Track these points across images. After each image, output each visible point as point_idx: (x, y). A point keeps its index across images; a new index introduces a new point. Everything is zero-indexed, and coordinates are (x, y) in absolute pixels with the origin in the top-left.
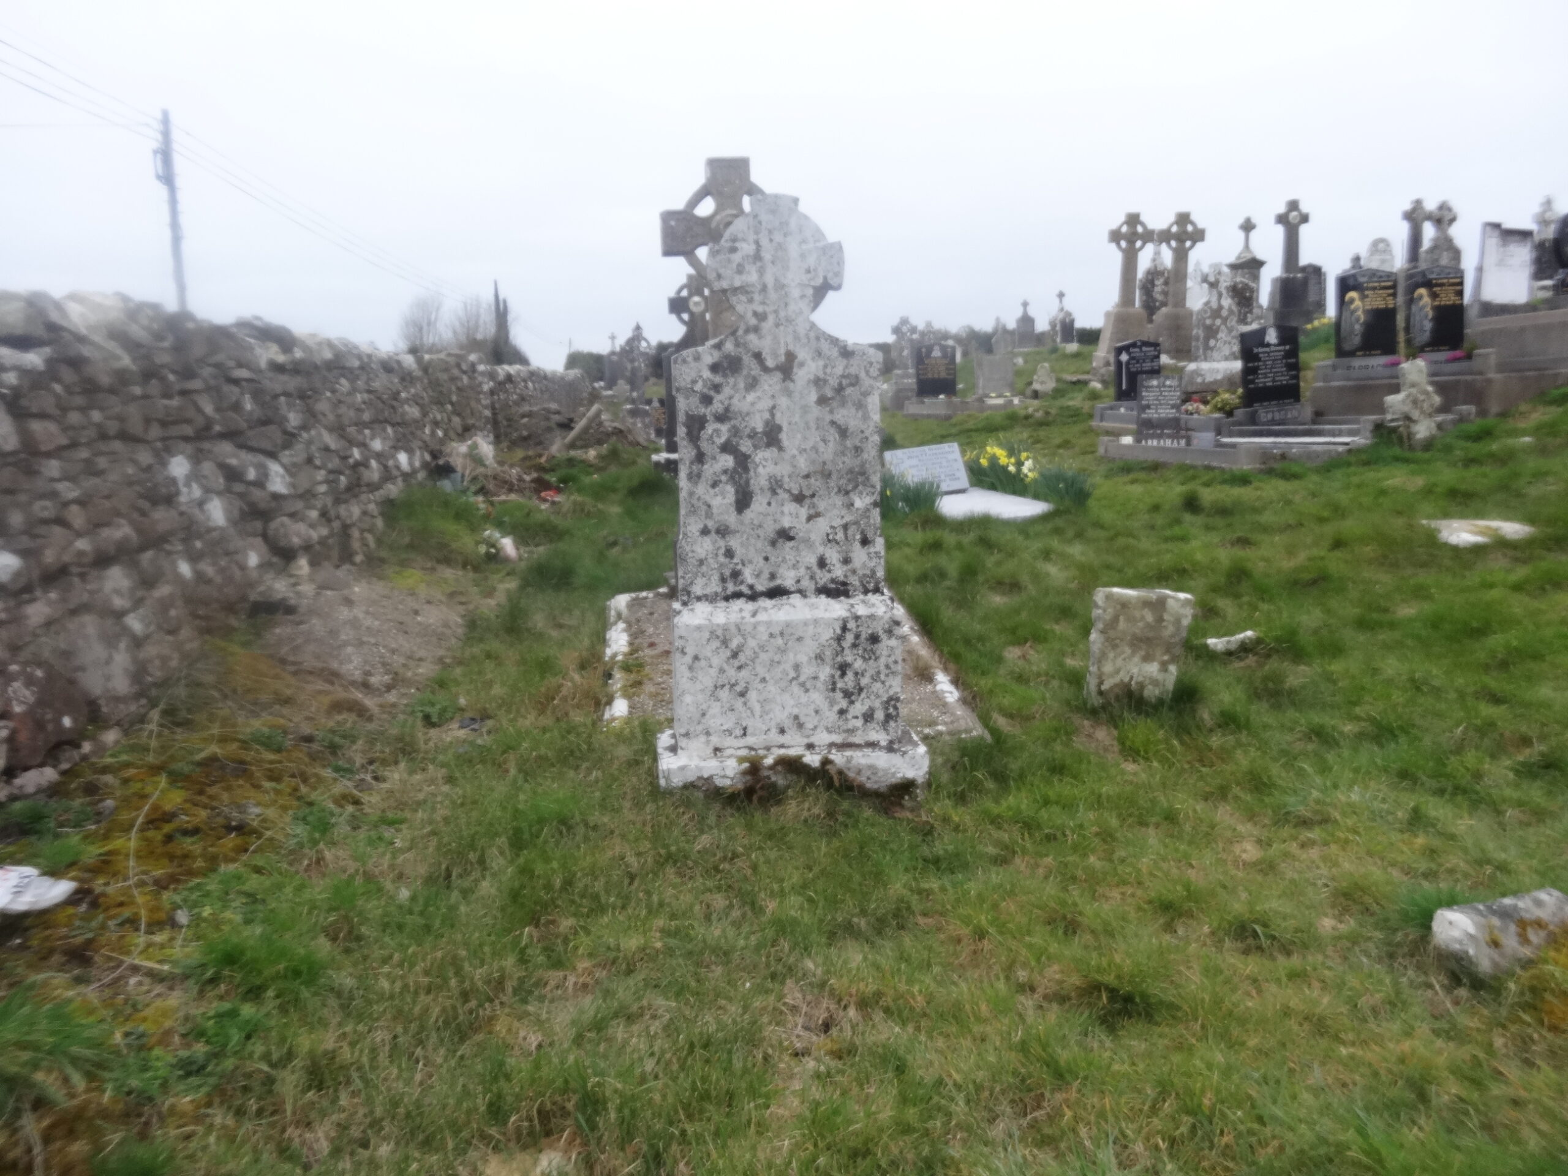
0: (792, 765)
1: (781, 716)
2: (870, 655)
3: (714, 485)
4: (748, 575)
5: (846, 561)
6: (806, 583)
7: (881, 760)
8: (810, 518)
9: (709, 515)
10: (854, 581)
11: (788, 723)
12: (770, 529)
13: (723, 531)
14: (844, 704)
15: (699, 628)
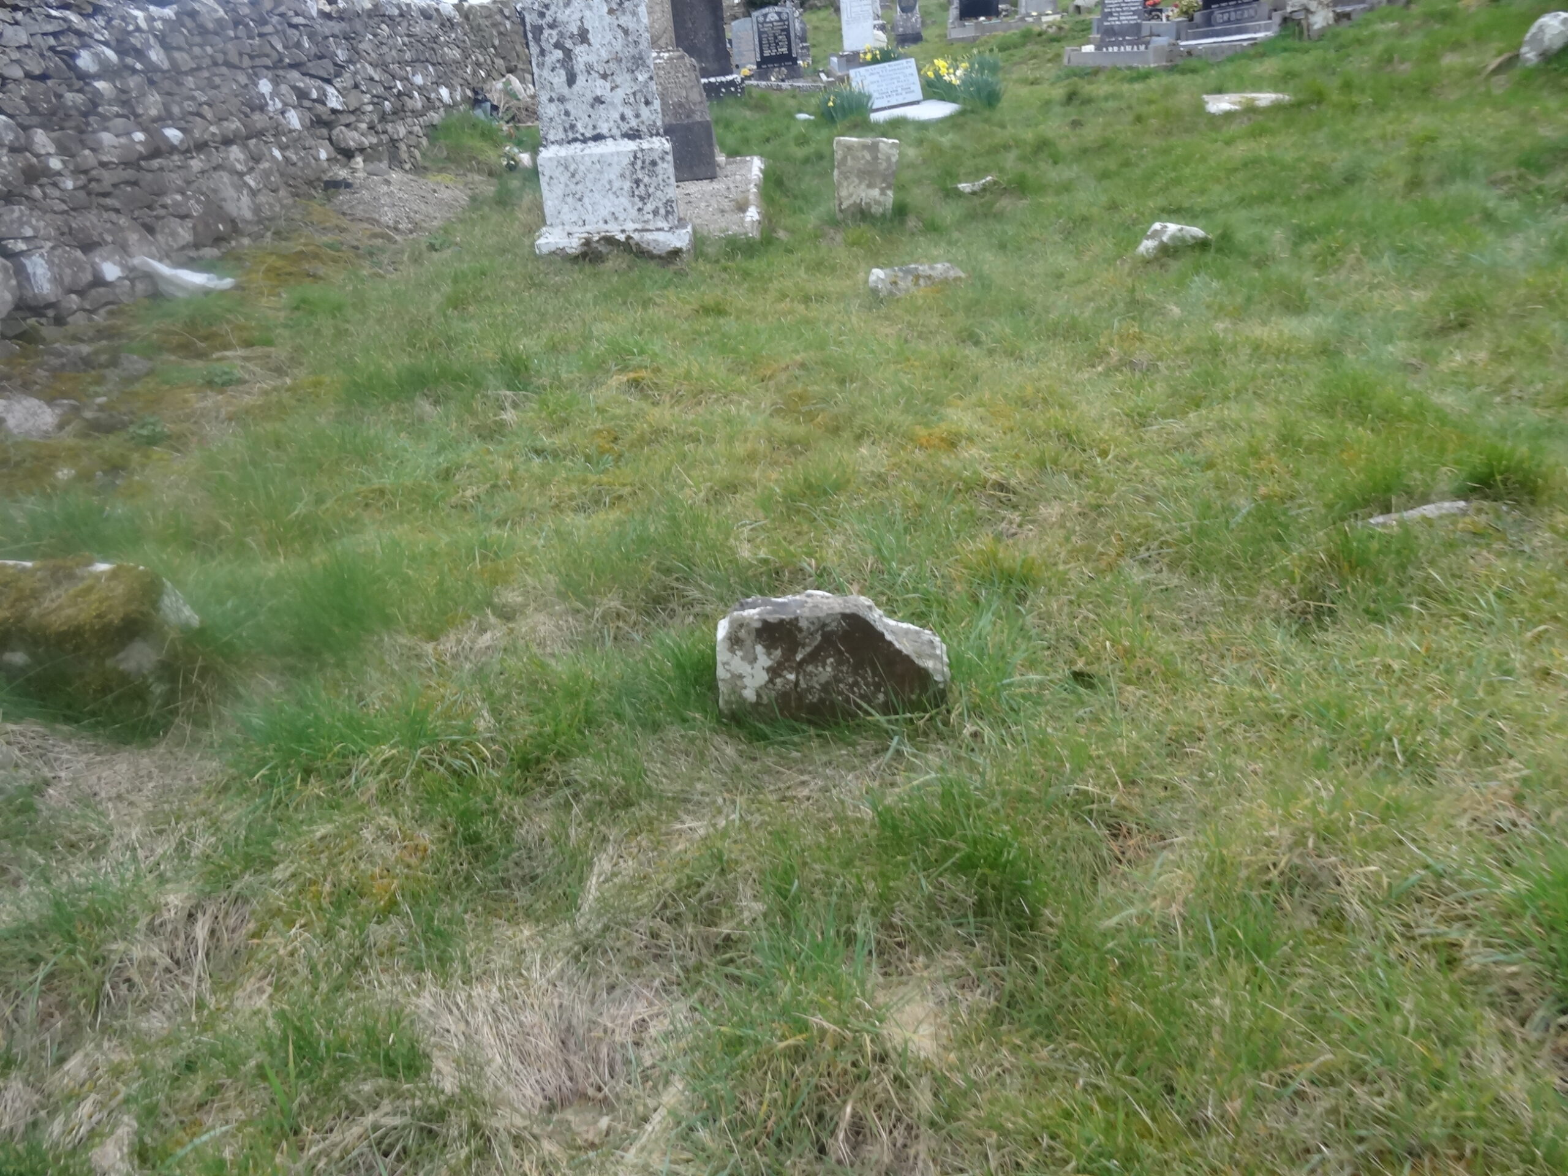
0: (609, 240)
1: (604, 213)
2: (652, 174)
3: (553, 70)
4: (580, 126)
5: (637, 116)
6: (615, 131)
7: (660, 236)
8: (612, 89)
9: (552, 89)
10: (643, 128)
11: (609, 217)
12: (589, 97)
13: (562, 100)
14: (640, 205)
15: (550, 159)
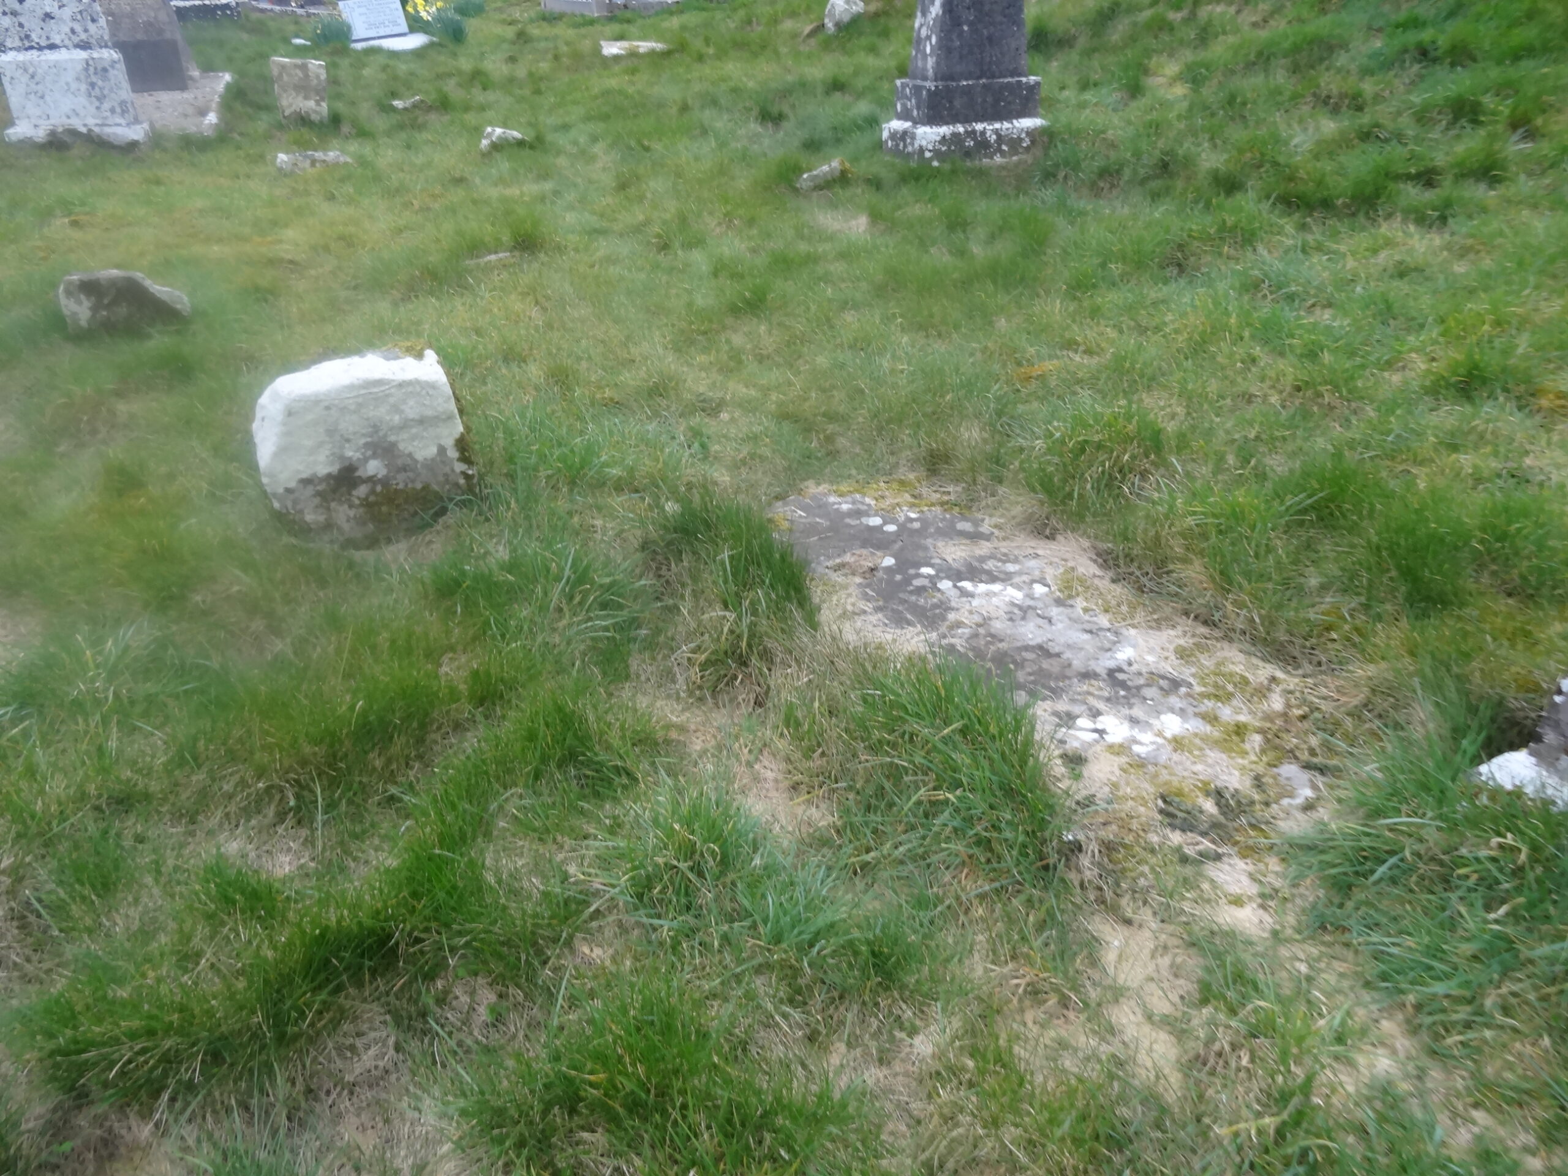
1: (66, 109)
2: (105, 78)
4: (34, 36)
5: (86, 31)
6: (67, 42)
7: (119, 131)
8: (60, 7)
9: (5, 5)
10: (93, 41)
11: (70, 113)
12: (40, 13)
13: (14, 14)
14: (97, 104)
15: (9, 62)
